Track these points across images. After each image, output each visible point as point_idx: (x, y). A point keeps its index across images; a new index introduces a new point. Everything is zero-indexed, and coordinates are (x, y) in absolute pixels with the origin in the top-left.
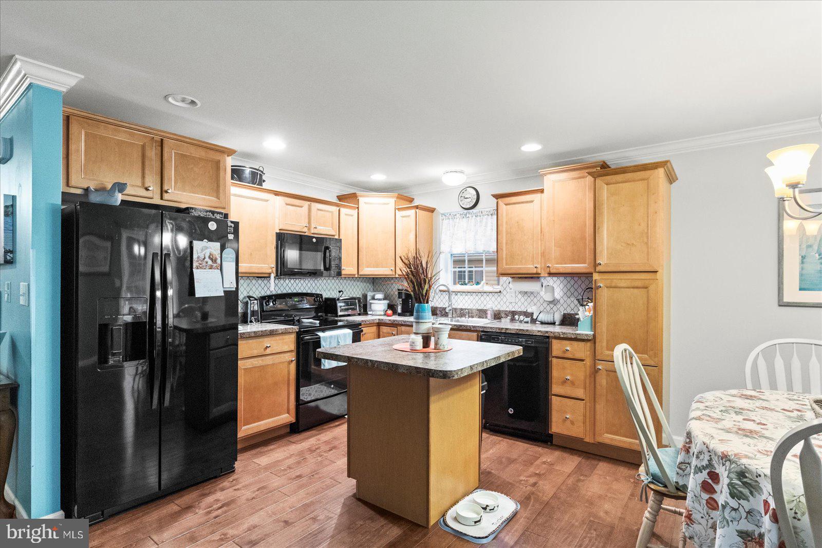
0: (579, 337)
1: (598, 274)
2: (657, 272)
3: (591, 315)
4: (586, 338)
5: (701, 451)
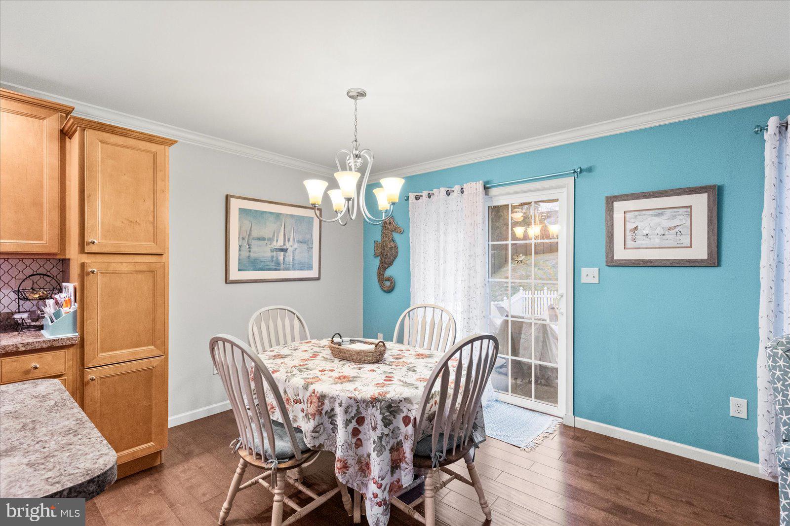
0: (56, 344)
1: (86, 255)
2: (163, 254)
3: (72, 310)
4: (69, 343)
5: (348, 405)
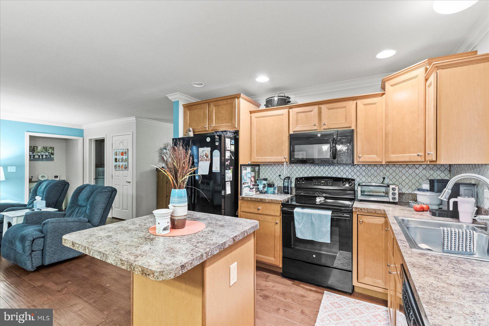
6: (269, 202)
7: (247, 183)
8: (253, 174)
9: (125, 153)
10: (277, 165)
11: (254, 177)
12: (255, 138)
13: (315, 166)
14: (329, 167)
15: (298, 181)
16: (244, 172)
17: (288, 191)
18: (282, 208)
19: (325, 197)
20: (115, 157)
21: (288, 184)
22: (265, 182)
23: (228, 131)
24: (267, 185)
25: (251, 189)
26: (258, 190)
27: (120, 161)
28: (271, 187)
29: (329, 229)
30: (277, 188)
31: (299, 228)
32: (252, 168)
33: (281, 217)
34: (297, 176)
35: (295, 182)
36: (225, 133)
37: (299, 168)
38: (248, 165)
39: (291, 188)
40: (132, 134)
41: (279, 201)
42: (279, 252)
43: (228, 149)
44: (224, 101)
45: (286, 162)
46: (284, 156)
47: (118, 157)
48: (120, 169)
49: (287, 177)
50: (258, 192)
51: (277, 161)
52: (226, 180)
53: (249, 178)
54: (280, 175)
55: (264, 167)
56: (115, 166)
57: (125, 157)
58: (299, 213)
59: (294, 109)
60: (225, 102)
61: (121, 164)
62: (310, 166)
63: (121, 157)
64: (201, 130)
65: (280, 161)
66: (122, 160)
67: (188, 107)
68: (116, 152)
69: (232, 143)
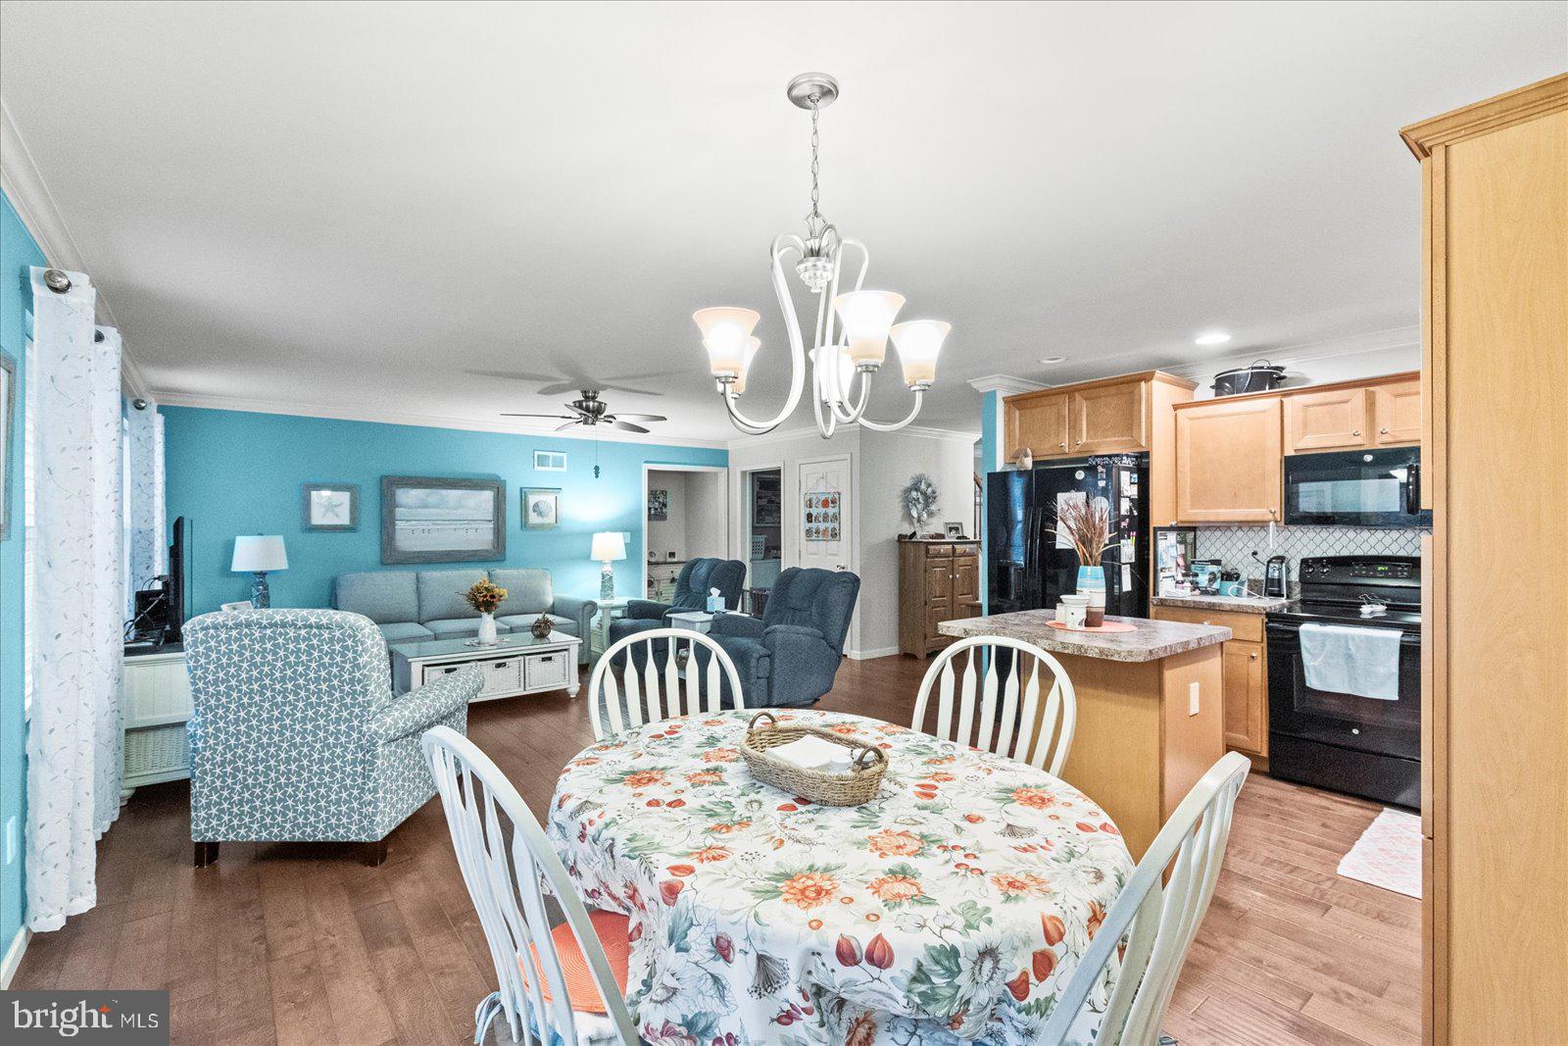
6: (1231, 611)
7: (1169, 569)
8: (1181, 549)
9: (833, 502)
10: (1246, 529)
11: (1184, 556)
12: (1188, 467)
13: (1358, 531)
14: (1402, 532)
15: (1309, 567)
16: (1162, 544)
17: (1280, 591)
18: (1267, 623)
19: (1387, 605)
20: (808, 510)
21: (1280, 574)
22: (1214, 568)
23: (1123, 456)
24: (1219, 575)
25: (1177, 582)
26: (1195, 586)
27: (821, 519)
28: (1231, 580)
29: (1396, 670)
30: (1246, 584)
31: (1315, 666)
32: (1178, 534)
33: (1265, 644)
34: (1306, 554)
35: (1301, 570)
36: (1116, 460)
37: (1311, 534)
38: (1171, 529)
39: (1288, 583)
40: (849, 461)
41: (1258, 609)
42: (1259, 722)
43: (1126, 494)
44: (1110, 388)
45: (1276, 522)
46: (1271, 506)
47: (814, 511)
48: (821, 538)
49: (1275, 558)
50: (1197, 592)
51: (1250, 518)
52: (1123, 561)
53: (1172, 557)
54: (1255, 553)
55: (1207, 533)
56: (809, 532)
57: (831, 511)
58: (1312, 636)
59: (1296, 398)
60: (1112, 390)
61: (822, 526)
62: (1344, 530)
63: (822, 510)
64: (1050, 452)
65: (1259, 518)
66: (826, 517)
67: (1016, 402)
68: (810, 500)
69: (1133, 480)
